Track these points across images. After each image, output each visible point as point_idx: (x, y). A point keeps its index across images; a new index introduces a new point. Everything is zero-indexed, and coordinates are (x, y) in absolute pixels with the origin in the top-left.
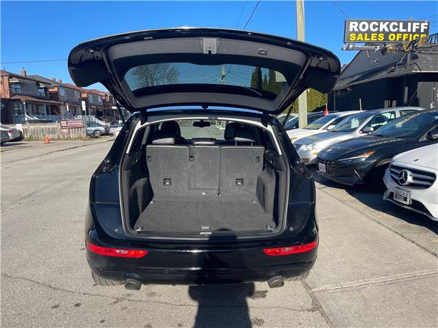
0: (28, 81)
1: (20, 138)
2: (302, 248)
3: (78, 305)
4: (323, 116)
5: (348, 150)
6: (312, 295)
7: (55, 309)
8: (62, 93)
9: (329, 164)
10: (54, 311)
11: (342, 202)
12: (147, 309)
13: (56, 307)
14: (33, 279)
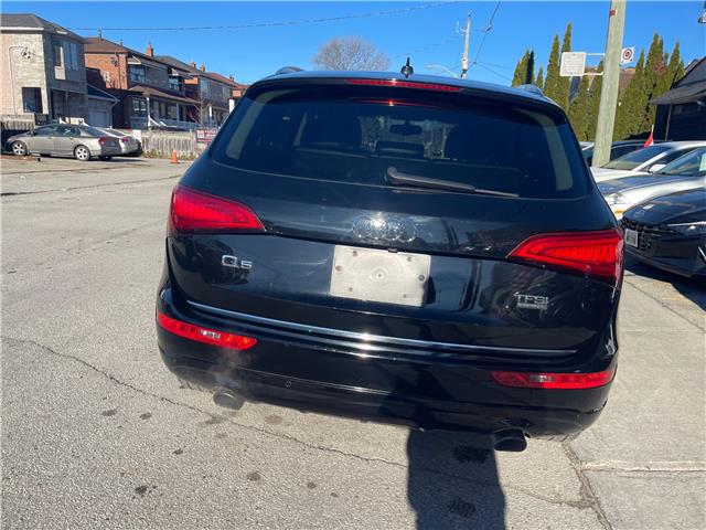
0: (155, 64)
1: (137, 153)
2: (575, 379)
3: (146, 416)
4: (642, 147)
5: (690, 208)
6: (581, 474)
7: (107, 418)
8: (204, 87)
9: (646, 232)
10: (104, 420)
11: (664, 305)
12: (259, 444)
13: (110, 413)
14: (89, 362)
